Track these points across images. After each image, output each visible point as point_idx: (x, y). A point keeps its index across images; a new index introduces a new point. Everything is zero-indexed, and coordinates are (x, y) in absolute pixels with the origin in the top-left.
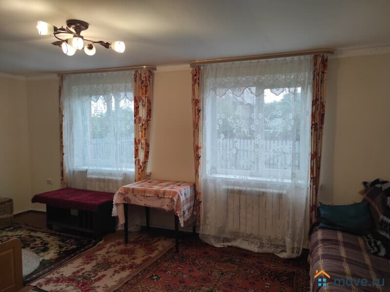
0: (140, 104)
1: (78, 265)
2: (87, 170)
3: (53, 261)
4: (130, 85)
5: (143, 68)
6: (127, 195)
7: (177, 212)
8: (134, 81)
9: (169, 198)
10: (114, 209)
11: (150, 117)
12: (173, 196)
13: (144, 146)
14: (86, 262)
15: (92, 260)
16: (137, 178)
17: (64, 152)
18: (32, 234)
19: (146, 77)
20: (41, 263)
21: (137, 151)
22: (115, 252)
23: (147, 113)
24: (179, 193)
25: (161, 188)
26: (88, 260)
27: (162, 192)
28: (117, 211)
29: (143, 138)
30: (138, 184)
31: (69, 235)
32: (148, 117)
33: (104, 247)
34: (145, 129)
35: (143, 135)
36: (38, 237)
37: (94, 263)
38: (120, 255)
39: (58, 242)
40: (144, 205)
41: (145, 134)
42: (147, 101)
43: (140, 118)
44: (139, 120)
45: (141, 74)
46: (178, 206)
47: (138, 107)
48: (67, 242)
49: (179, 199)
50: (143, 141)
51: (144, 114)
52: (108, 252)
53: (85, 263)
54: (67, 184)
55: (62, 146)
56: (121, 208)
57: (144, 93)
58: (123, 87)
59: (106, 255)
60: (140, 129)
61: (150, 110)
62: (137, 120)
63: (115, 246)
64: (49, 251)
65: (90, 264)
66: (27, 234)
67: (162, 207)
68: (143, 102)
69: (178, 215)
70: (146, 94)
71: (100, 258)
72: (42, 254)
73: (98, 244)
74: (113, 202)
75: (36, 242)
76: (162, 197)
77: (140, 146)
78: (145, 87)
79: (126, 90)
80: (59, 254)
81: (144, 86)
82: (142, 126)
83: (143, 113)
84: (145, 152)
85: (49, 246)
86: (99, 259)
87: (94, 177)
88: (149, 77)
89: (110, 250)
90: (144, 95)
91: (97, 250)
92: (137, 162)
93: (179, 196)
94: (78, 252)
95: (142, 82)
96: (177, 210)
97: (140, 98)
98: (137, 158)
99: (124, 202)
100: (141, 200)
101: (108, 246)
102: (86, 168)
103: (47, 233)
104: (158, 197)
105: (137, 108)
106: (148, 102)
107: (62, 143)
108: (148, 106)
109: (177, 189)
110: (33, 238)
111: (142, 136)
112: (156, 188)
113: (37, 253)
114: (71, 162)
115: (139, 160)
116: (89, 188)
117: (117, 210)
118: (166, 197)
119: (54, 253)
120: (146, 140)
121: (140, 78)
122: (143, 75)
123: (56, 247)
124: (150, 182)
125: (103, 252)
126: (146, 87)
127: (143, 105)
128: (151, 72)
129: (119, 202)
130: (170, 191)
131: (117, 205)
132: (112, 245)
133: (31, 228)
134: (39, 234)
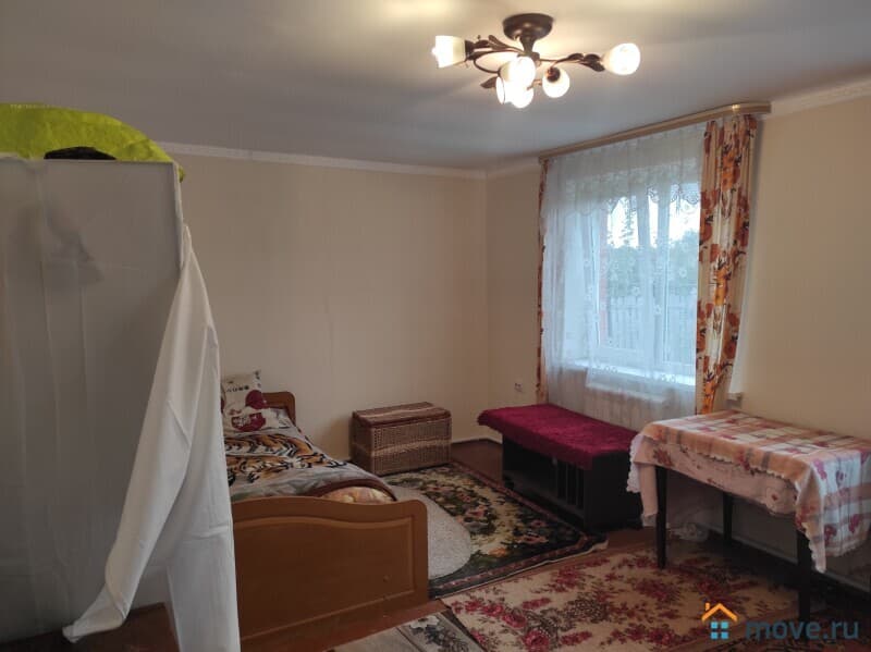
0: (717, 210)
1: (537, 587)
2: (587, 369)
3: (495, 560)
4: (693, 163)
5: (731, 111)
6: (663, 447)
7: (805, 525)
8: (703, 152)
9: (779, 477)
10: (633, 474)
11: (744, 244)
12: (795, 475)
13: (723, 323)
14: (558, 585)
15: (571, 585)
16: (700, 405)
17: (543, 326)
18: (476, 489)
19: (736, 136)
20: (473, 557)
21: (701, 333)
22: (629, 581)
23: (737, 234)
24: (815, 469)
25: (758, 444)
26: (561, 583)
27: (762, 455)
28: (639, 481)
29: (720, 301)
30: (699, 421)
31: (541, 511)
32: (739, 243)
33: (606, 561)
34: (727, 278)
35: (721, 293)
36: (484, 499)
37: (573, 594)
38: (637, 593)
39: (515, 520)
40: (706, 482)
41: (726, 290)
42: (735, 201)
43: (714, 247)
44: (712, 253)
45: (723, 129)
46: (809, 507)
47: (711, 219)
48: (532, 524)
49: (812, 486)
50: (721, 310)
51: (725, 237)
52: (611, 577)
53: (554, 586)
54: (548, 395)
55: (540, 313)
56: (649, 475)
57: (729, 179)
58: (676, 168)
59: (606, 584)
60: (713, 277)
61: (746, 225)
62: (707, 253)
63: (631, 566)
64: (494, 535)
65: (564, 594)
66: (468, 488)
67: (757, 499)
68: (724, 204)
69: (808, 535)
70: (734, 181)
71: (589, 586)
72: (480, 538)
73: (593, 548)
74: (629, 457)
75: (478, 509)
76: (757, 470)
77: (710, 322)
78: (732, 164)
79: (682, 178)
80: (510, 548)
81: (731, 160)
82: (719, 268)
83: (723, 234)
84: (726, 337)
85: (496, 523)
86: (588, 589)
87: (600, 387)
88: (748, 133)
89: (618, 572)
90: (729, 186)
91: (588, 565)
92: (702, 363)
93: (812, 478)
94: (547, 555)
95: (725, 152)
96: (803, 519)
97: (717, 195)
98: (702, 354)
99: (656, 462)
100: (698, 467)
101: (615, 559)
102: (585, 364)
103: (502, 493)
104: (747, 467)
105: (706, 223)
106: (739, 204)
107: (540, 306)
108: (739, 215)
109: (809, 455)
110: (474, 499)
111: (717, 297)
112: (744, 440)
113: (472, 533)
114: (556, 349)
115: (707, 359)
116: (589, 412)
117: (639, 477)
118: (769, 472)
119: (502, 543)
120: (729, 306)
121: (721, 141)
122: (729, 131)
123: (508, 531)
124: (733, 421)
125: (599, 572)
126: (737, 162)
127: (723, 213)
128: (752, 120)
129: (644, 460)
130: (786, 459)
131: (640, 465)
132: (625, 561)
133: (478, 476)
134: (486, 493)
